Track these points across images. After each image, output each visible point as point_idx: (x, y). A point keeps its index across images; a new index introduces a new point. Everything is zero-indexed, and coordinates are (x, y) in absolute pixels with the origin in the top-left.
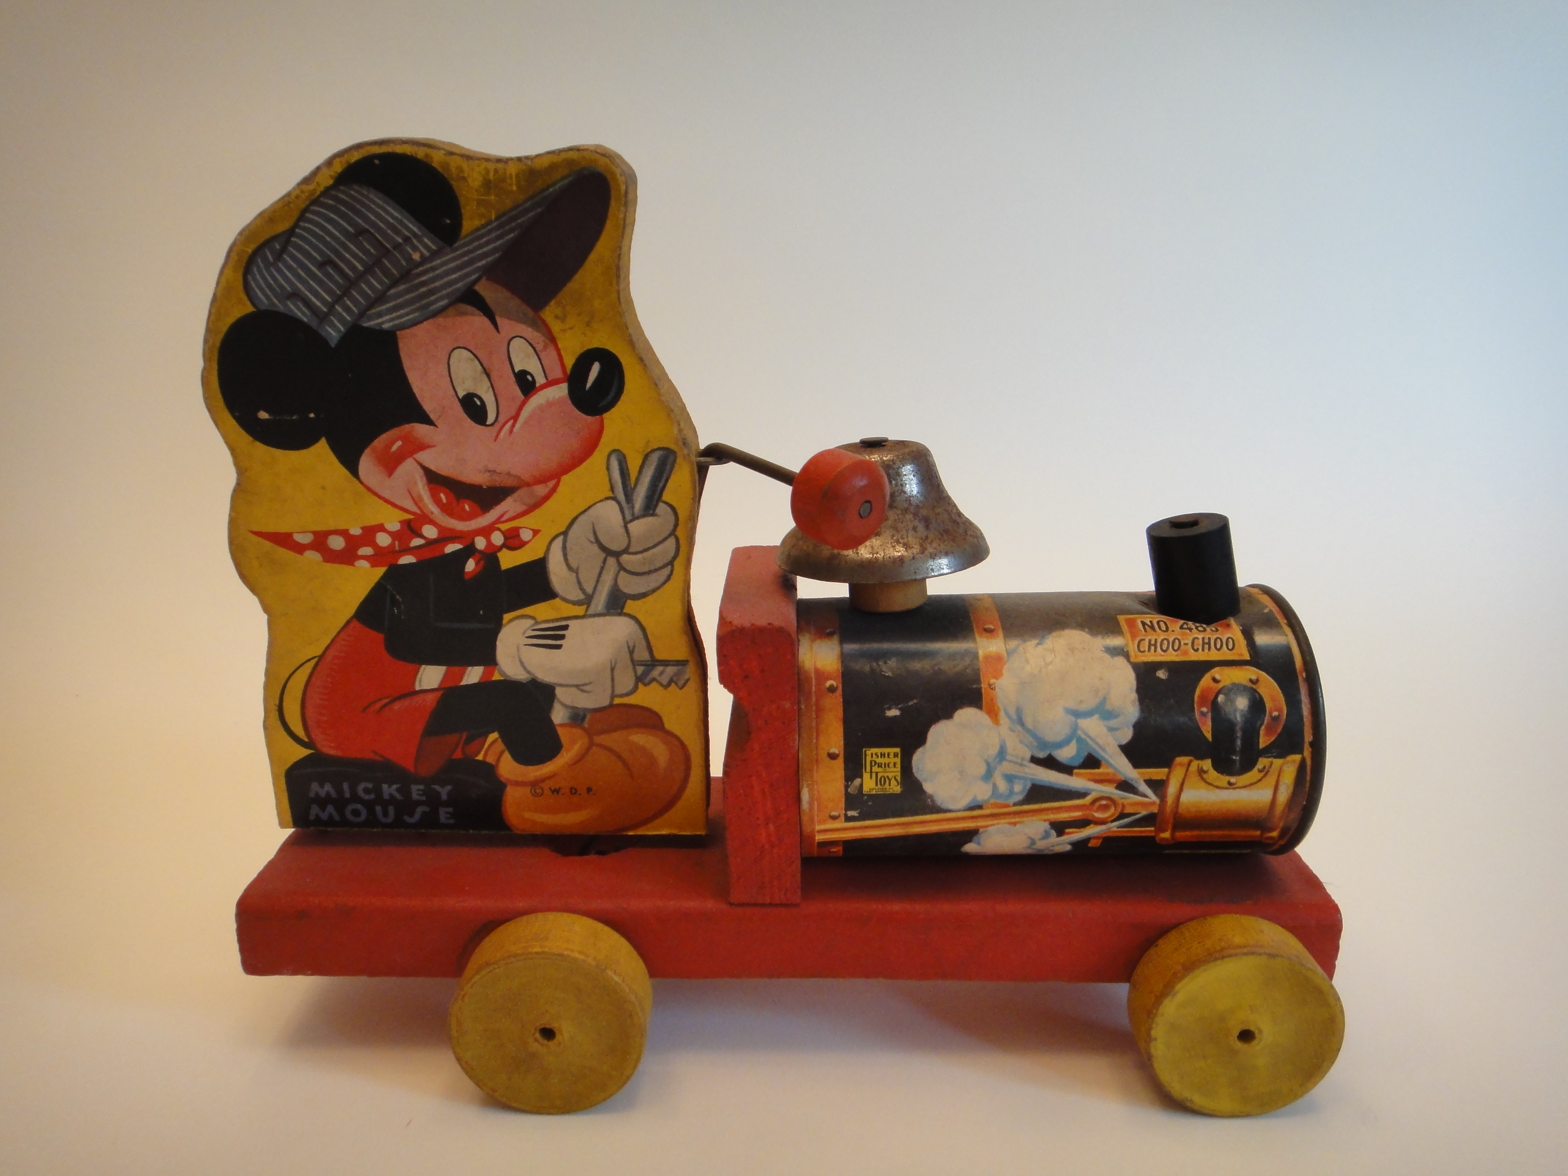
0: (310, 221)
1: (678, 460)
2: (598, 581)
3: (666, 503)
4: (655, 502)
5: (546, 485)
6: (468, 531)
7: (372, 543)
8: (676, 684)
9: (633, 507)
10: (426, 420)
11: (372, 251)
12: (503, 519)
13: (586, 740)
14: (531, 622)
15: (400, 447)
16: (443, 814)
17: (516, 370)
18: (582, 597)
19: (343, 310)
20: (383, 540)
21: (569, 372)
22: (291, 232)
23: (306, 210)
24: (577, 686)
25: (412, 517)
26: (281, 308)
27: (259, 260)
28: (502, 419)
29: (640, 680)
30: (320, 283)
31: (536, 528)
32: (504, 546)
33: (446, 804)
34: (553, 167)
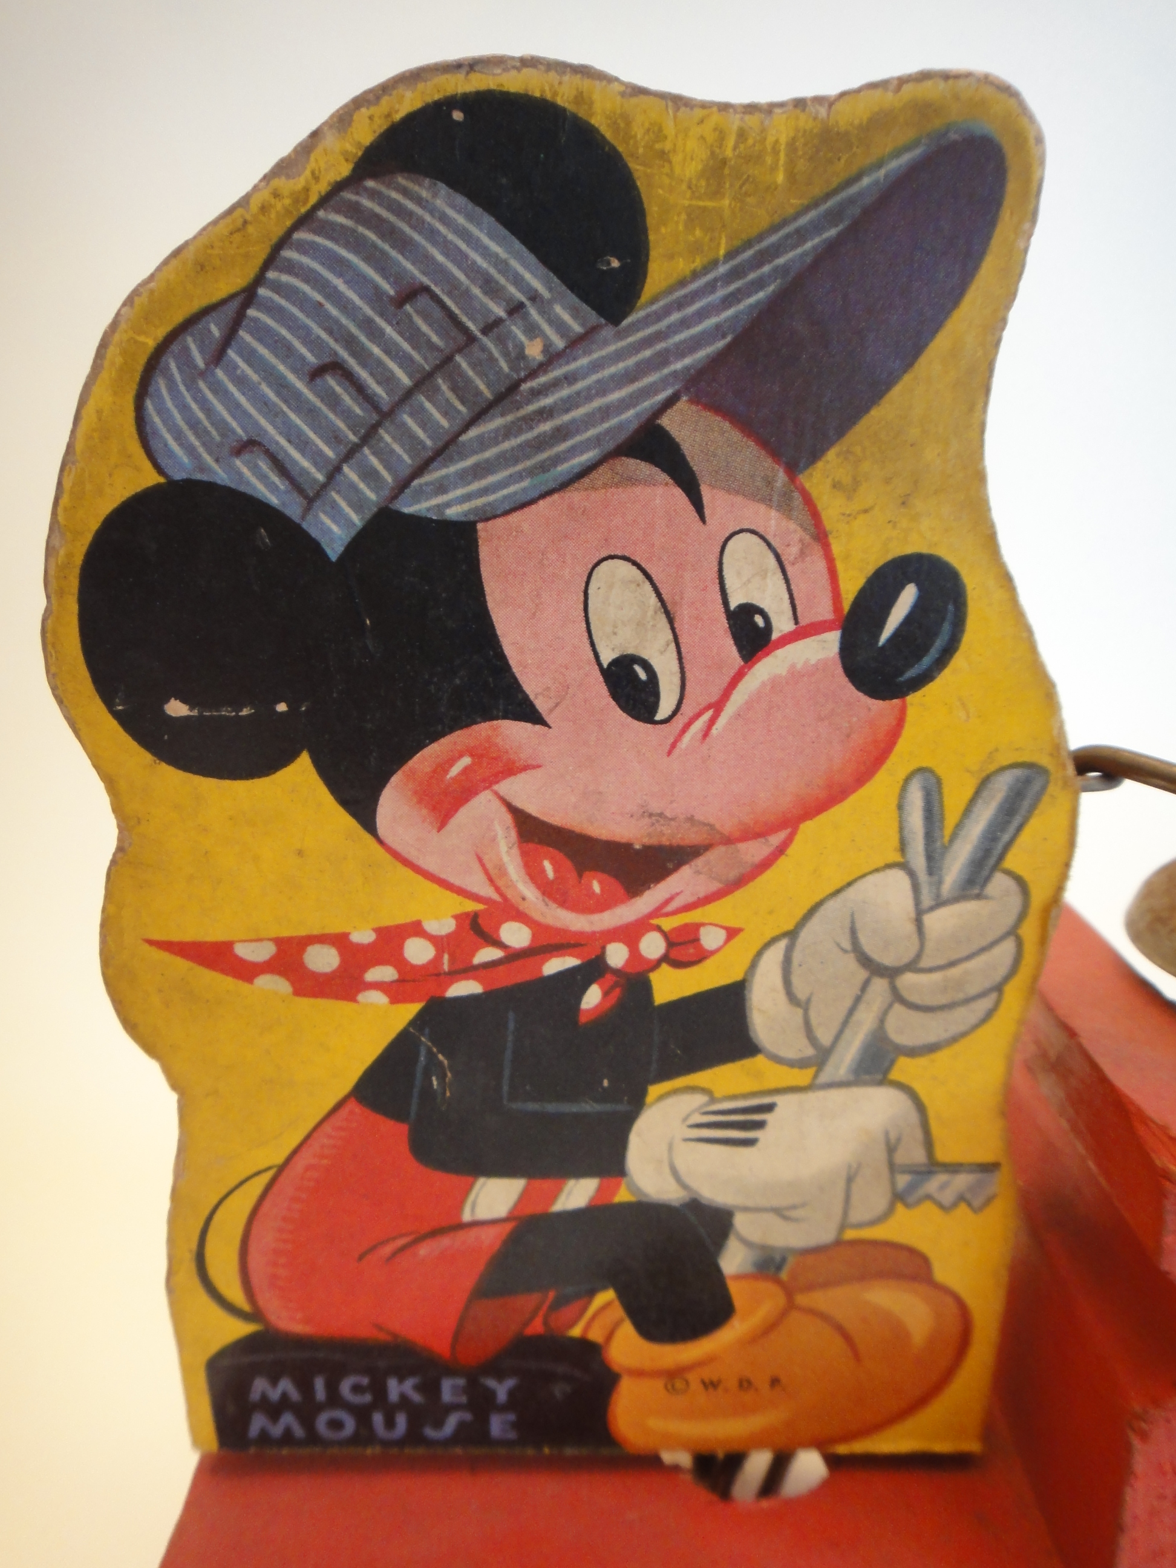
0: (290, 268)
1: (1052, 789)
2: (845, 1023)
3: (1009, 873)
4: (985, 873)
5: (767, 840)
6: (594, 933)
7: (397, 960)
8: (969, 1205)
9: (940, 882)
10: (529, 713)
11: (435, 339)
12: (670, 908)
13: (781, 1300)
14: (700, 1099)
15: (466, 770)
16: (497, 1425)
17: (733, 604)
18: (810, 1051)
19: (360, 477)
20: (418, 952)
21: (846, 606)
22: (248, 295)
23: (284, 241)
24: (778, 1212)
25: (480, 907)
26: (220, 475)
27: (173, 366)
28: (688, 710)
29: (899, 1197)
30: (310, 414)
31: (733, 923)
32: (665, 959)
33: (503, 1409)
34: (880, 121)
